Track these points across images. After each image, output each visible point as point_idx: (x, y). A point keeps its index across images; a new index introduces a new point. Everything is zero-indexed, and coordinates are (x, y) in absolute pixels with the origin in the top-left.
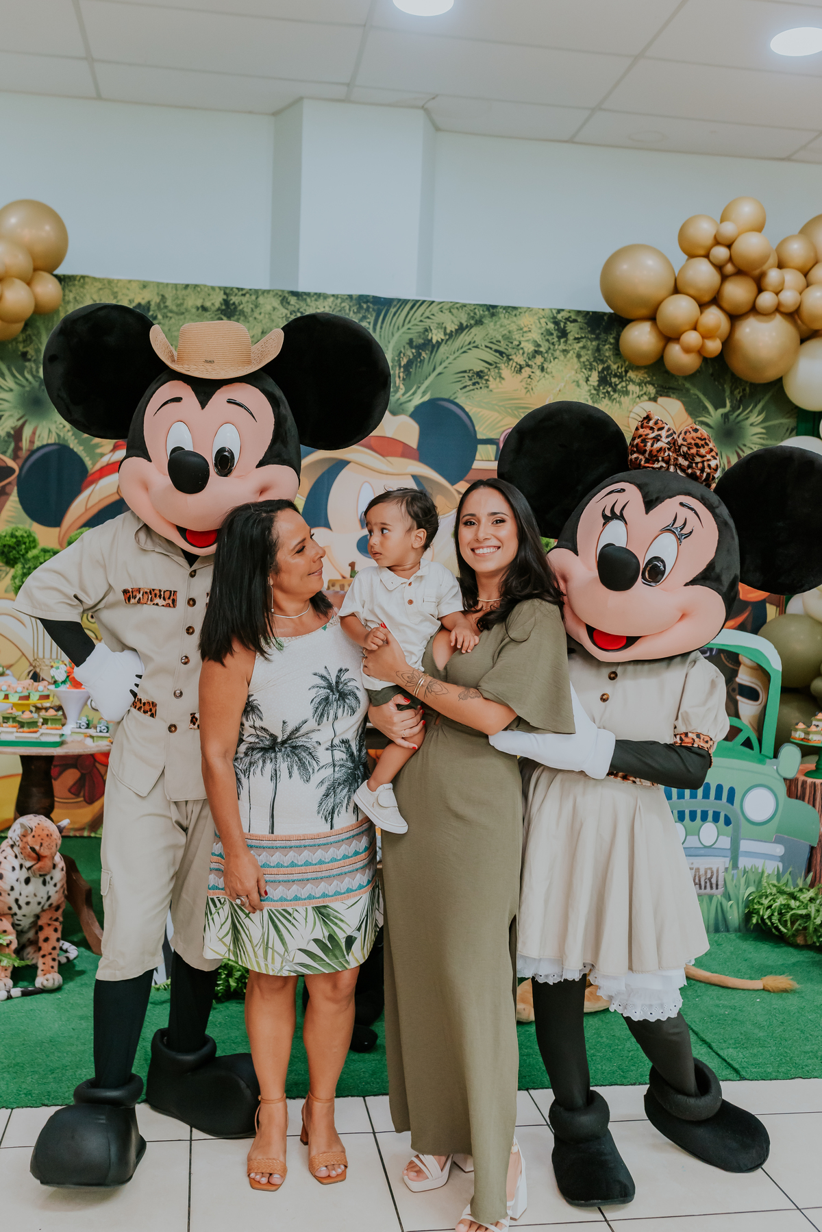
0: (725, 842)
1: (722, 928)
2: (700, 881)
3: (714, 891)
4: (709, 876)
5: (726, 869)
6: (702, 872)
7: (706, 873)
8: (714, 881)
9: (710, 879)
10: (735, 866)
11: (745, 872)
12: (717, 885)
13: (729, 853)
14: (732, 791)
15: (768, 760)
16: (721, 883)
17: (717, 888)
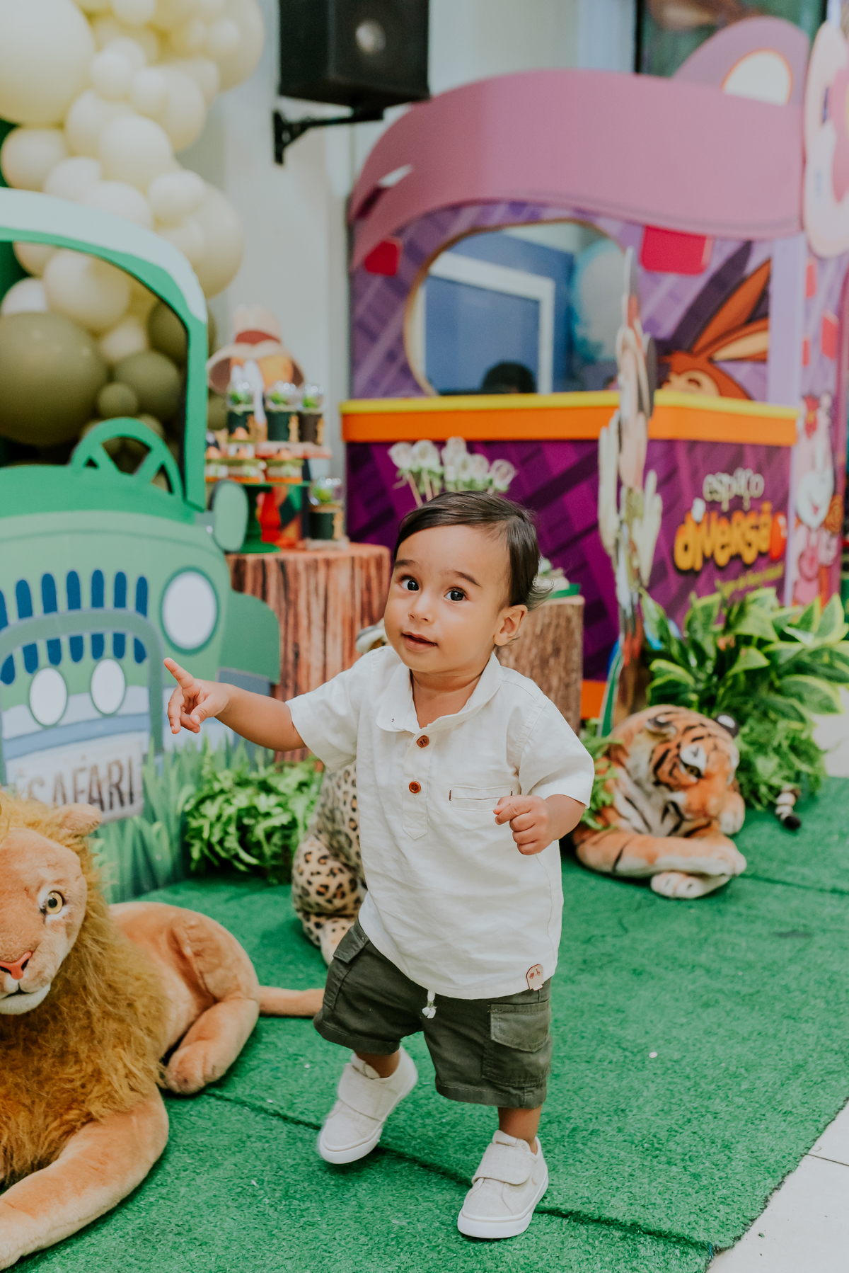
0: (139, 701)
1: (145, 884)
2: (100, 793)
3: (128, 809)
4: (115, 778)
5: (145, 758)
6: (103, 773)
7: (110, 772)
8: (125, 788)
9: (118, 787)
10: (159, 748)
11: (176, 756)
12: (131, 795)
13: (146, 722)
14: (142, 584)
15: (197, 515)
16: (137, 789)
17: (132, 801)
